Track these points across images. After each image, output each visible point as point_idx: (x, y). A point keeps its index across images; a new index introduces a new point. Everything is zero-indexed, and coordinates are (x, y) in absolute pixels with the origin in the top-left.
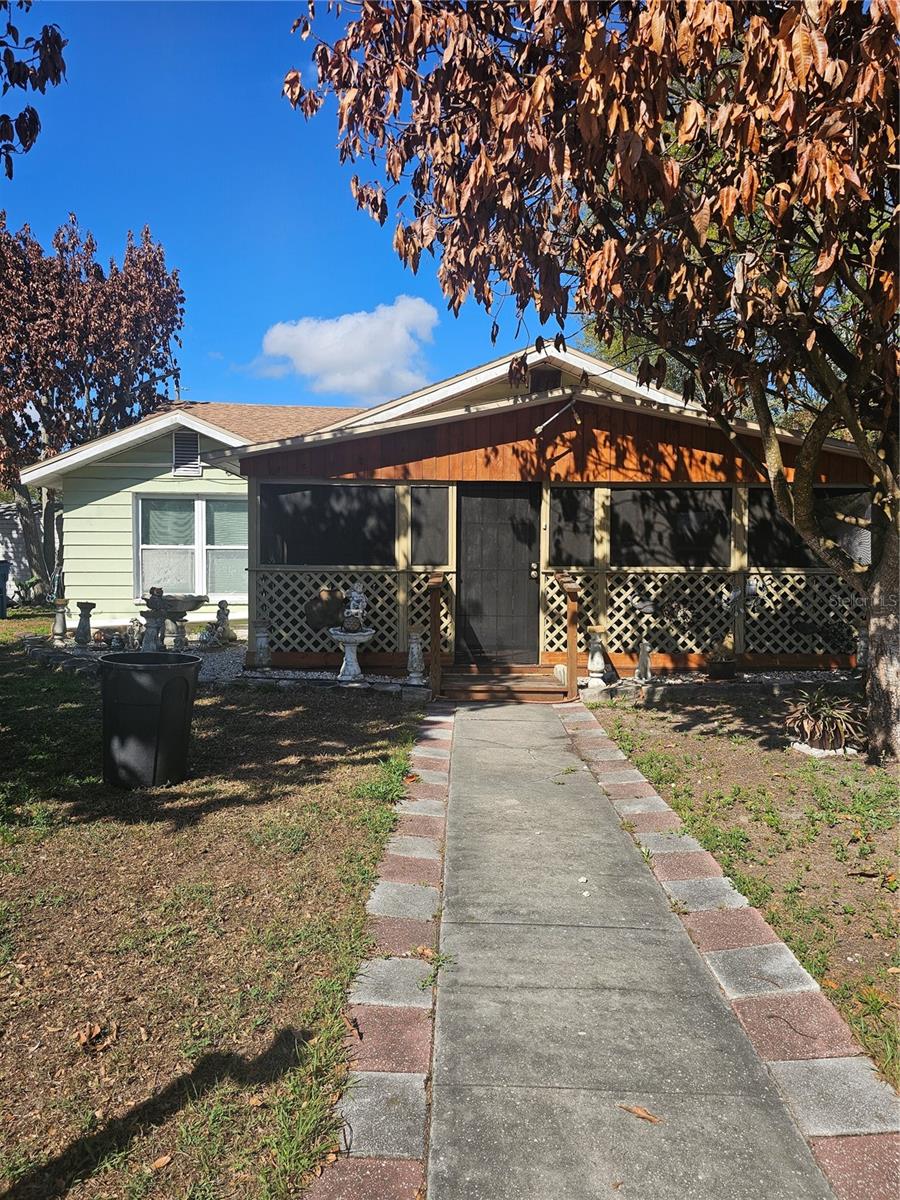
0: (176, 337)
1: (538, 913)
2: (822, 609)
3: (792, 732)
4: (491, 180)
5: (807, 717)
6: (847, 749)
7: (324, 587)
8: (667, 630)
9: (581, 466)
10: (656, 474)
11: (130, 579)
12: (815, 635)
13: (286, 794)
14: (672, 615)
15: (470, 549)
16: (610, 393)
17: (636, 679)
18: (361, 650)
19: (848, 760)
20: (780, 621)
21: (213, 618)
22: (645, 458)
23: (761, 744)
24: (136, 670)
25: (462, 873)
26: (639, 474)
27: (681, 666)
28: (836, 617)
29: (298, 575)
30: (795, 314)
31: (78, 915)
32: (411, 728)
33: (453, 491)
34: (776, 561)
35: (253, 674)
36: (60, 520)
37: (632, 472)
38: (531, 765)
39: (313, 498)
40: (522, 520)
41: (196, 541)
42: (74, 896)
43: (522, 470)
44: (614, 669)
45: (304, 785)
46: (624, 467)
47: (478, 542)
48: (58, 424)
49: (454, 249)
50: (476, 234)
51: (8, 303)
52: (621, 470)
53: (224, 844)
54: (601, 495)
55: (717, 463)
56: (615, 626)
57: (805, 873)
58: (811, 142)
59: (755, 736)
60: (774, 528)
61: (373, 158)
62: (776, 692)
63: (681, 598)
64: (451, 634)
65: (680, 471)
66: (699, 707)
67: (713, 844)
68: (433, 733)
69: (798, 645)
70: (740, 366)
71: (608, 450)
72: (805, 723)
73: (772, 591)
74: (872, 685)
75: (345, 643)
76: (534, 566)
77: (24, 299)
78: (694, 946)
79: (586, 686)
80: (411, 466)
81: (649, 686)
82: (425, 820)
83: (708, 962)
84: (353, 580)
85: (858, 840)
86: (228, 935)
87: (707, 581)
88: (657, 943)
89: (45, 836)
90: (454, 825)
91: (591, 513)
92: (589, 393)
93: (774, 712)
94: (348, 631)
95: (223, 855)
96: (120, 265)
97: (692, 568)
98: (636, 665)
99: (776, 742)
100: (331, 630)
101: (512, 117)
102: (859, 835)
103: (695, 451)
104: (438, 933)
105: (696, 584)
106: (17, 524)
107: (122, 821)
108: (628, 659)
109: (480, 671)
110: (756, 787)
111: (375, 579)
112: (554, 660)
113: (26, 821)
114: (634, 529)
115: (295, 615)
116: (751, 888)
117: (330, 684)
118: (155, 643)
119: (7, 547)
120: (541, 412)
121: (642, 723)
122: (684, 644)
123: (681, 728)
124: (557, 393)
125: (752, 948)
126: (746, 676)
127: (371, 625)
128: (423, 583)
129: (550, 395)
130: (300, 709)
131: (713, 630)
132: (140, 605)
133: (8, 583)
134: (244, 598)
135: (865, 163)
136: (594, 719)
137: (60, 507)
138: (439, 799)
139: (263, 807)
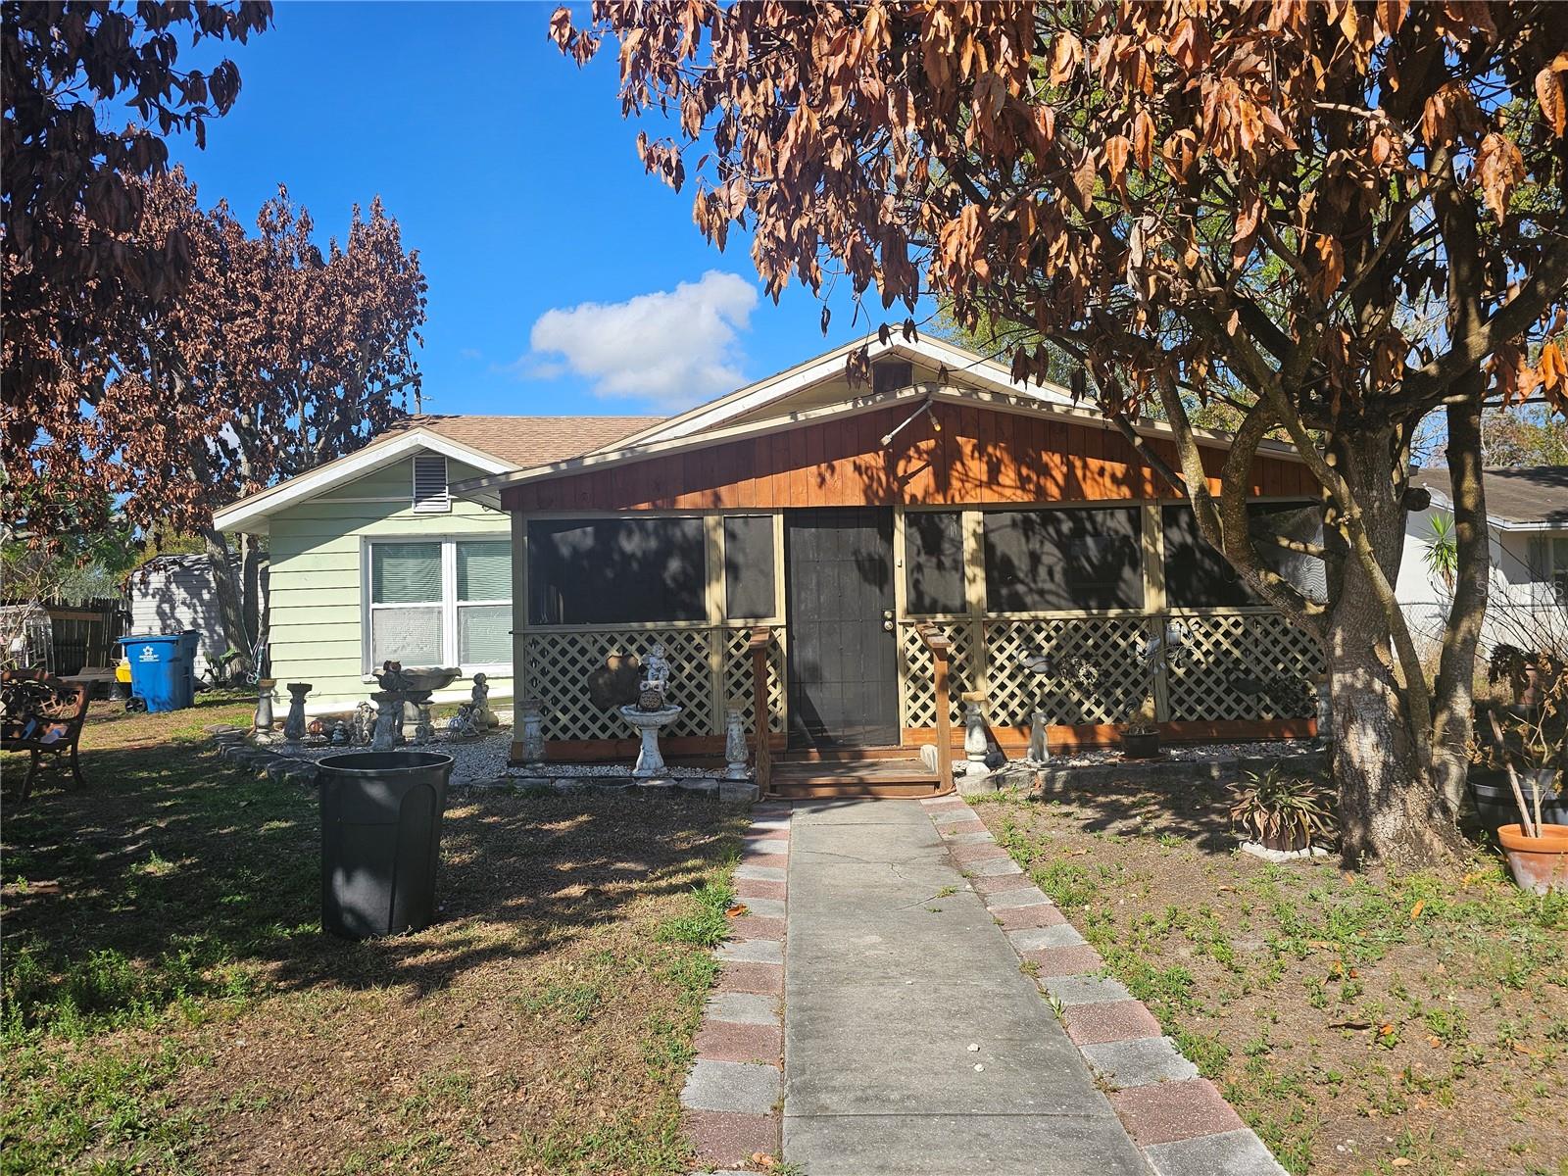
0: (416, 335)
1: (915, 1098)
2: (1267, 661)
3: (1241, 829)
4: (815, 137)
5: (1258, 807)
6: (1315, 849)
7: (614, 652)
8: (1067, 694)
9: (942, 484)
10: (1041, 491)
11: (357, 650)
12: (1261, 694)
13: (567, 939)
14: (1072, 673)
15: (803, 595)
16: (976, 390)
17: (1030, 761)
18: (664, 734)
19: (1317, 865)
20: (1213, 677)
21: (467, 696)
22: (1024, 471)
23: (1201, 846)
24: (366, 777)
25: (810, 1043)
26: (1019, 492)
27: (1088, 741)
28: (1286, 670)
29: (578, 638)
30: (1211, 289)
31: (287, 1123)
32: (734, 841)
33: (778, 520)
34: (1203, 599)
35: (522, 772)
36: (266, 574)
37: (1010, 489)
38: (895, 885)
39: (597, 535)
40: (869, 555)
41: (444, 594)
42: (282, 1097)
43: (867, 491)
44: (999, 748)
45: (592, 925)
46: (999, 484)
47: (813, 585)
48: (264, 449)
49: (771, 221)
50: (799, 201)
51: (199, 299)
52: (995, 487)
53: (486, 1014)
54: (971, 520)
55: (1119, 475)
56: (998, 691)
57: (1272, 1026)
58: (1218, 80)
59: (1191, 835)
60: (1198, 555)
61: (664, 109)
62: (1215, 773)
63: (1082, 651)
64: (781, 710)
65: (1071, 486)
66: (1114, 797)
67: (1146, 988)
68: (763, 845)
69: (1239, 709)
70: (1143, 354)
71: (977, 462)
72: (1256, 815)
73: (1201, 638)
74: (1341, 762)
75: (642, 726)
76: (888, 614)
77: (220, 293)
78: (1129, 1138)
79: (963, 774)
80: (724, 490)
81: (1047, 770)
82: (756, 969)
83: (1150, 1160)
84: (651, 641)
85: (1339, 976)
86: (493, 1145)
87: (1114, 627)
88: (1078, 1135)
89: (243, 1011)
90: (795, 974)
91: (958, 544)
92: (949, 391)
93: (1214, 800)
94: (645, 709)
95: (485, 1030)
96: (343, 247)
97: (1095, 612)
98: (1029, 742)
99: (1219, 842)
100: (623, 709)
101: (840, 59)
102: (1339, 970)
103: (1090, 460)
104: (780, 1131)
105: (1100, 632)
106: (208, 581)
107: (347, 986)
108: (1017, 734)
109: (822, 757)
110: (1197, 907)
111: (680, 639)
112: (921, 739)
113: (217, 990)
114: (1016, 562)
115: (575, 690)
116: (1203, 1052)
117: (624, 782)
118: (392, 735)
119: (196, 612)
120: (890, 416)
121: (1042, 822)
122: (1090, 712)
123: (1092, 827)
124: (908, 392)
125: (1208, 1137)
126: (1173, 752)
127: (677, 701)
128: (743, 641)
129: (899, 396)
130: (584, 818)
131: (1126, 693)
132: (370, 683)
133: (196, 659)
134: (508, 669)
135: (1287, 103)
136: (977, 818)
137: (266, 557)
138: (772, 938)
139: (538, 959)
